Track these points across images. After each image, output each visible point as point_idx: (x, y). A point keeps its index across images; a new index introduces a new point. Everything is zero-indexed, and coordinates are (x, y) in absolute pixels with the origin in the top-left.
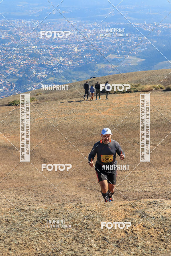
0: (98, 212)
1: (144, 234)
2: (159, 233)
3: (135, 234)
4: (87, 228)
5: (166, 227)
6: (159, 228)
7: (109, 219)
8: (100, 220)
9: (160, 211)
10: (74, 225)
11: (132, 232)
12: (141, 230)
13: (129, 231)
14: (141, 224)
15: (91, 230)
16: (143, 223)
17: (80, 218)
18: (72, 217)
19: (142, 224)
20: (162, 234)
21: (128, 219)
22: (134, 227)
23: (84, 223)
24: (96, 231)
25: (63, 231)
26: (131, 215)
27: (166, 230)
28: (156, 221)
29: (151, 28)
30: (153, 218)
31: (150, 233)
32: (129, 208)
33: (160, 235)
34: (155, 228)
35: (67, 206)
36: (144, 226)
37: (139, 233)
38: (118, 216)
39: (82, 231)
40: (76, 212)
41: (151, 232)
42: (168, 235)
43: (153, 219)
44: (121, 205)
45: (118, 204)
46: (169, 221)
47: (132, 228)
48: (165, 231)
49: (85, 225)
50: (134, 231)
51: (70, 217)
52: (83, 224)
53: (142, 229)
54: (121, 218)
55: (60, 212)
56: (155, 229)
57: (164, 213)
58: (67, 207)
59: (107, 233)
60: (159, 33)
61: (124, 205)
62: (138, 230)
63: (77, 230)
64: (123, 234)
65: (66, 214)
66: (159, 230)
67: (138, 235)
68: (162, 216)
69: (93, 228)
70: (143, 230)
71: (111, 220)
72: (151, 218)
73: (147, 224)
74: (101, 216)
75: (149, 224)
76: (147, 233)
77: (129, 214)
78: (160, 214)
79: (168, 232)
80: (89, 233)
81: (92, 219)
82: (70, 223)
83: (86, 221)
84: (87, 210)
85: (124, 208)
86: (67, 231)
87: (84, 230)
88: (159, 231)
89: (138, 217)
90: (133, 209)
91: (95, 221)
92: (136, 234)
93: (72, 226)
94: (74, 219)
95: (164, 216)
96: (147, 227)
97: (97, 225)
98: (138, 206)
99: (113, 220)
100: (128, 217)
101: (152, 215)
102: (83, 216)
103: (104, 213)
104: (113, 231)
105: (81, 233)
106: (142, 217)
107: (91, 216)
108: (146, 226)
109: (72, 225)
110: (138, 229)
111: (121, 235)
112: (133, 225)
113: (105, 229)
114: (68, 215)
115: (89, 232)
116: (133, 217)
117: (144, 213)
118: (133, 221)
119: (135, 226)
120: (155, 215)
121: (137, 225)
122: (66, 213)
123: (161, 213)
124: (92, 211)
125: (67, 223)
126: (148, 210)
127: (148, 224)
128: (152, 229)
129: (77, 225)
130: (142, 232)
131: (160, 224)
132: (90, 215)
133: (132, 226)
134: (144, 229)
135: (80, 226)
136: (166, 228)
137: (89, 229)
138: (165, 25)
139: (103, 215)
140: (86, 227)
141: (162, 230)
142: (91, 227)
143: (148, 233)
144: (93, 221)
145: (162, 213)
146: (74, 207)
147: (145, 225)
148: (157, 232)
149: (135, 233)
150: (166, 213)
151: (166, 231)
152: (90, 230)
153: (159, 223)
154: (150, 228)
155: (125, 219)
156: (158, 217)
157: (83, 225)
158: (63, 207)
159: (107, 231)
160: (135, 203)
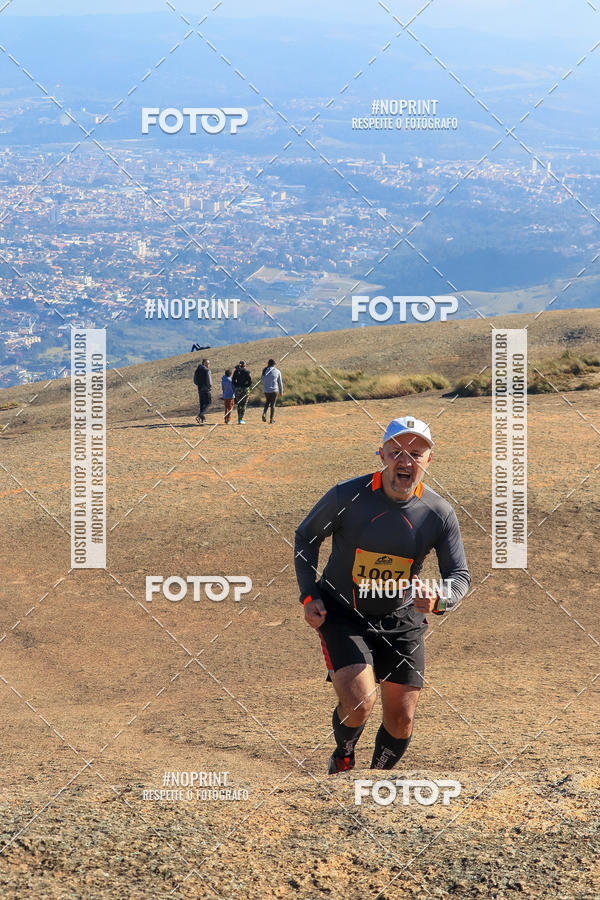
0: (197, 815)
1: (357, 889)
2: (407, 884)
3: (322, 890)
4: (156, 871)
5: (433, 864)
6: (408, 869)
7: (237, 839)
8: (204, 842)
9: (415, 811)
10: (111, 861)
11: (315, 883)
12: (345, 875)
13: (302, 878)
14: (345, 854)
15: (171, 876)
16: (354, 851)
17: (134, 835)
18: (106, 833)
19: (350, 856)
20: (419, 889)
21: (301, 838)
22: (321, 865)
23: (148, 854)
24: (188, 879)
25: (73, 881)
26: (311, 825)
27: (433, 875)
28: (397, 845)
29: (404, 178)
30: (390, 833)
31: (377, 887)
32: (308, 801)
33: (411, 892)
34: (394, 869)
35: (89, 795)
36: (355, 863)
37: (340, 888)
38: (265, 830)
39: (139, 880)
40: (123, 815)
41: (380, 882)
42: (439, 891)
43: (387, 838)
44: (281, 791)
45: (269, 787)
46: (441, 846)
47: (316, 868)
48: (427, 879)
49: (152, 861)
50: (321, 881)
51: (98, 833)
52: (145, 855)
53: (349, 874)
54: (277, 836)
55: (66, 814)
56: (394, 874)
57: (428, 817)
58: (91, 798)
59: (227, 888)
60: (433, 195)
61: (291, 791)
62: (334, 877)
63: (123, 878)
64: (283, 889)
65: (85, 822)
66: (408, 874)
67: (334, 892)
68: (421, 827)
69: (179, 871)
70: (353, 875)
71: (243, 843)
72: (383, 835)
73: (366, 854)
74: (206, 829)
75: (372, 857)
76: (364, 887)
77: (306, 820)
78: (412, 820)
79: (440, 883)
80: (164, 889)
81: (174, 839)
82: (97, 853)
83: (155, 846)
84: (162, 808)
85: (291, 799)
86: (89, 879)
87: (147, 878)
88: (408, 879)
89: (337, 830)
90: (320, 803)
91: (186, 846)
92: (327, 891)
93: (106, 863)
94: (115, 840)
95: (425, 826)
96: (368, 866)
97: (194, 860)
98: (340, 793)
99: (251, 841)
100: (303, 831)
101: (387, 822)
102: (145, 827)
103: (218, 818)
104: (247, 878)
105: (135, 888)
106: (352, 830)
107: (173, 828)
108: (362, 863)
109: (107, 860)
110: (334, 873)
111: (276, 892)
112: (319, 860)
113: (221, 874)
114: (93, 824)
115: (163, 884)
116: (321, 831)
117: (359, 816)
118: (319, 845)
119: (325, 861)
120: (394, 825)
121: (332, 859)
122: (88, 819)
123: (415, 816)
124: (177, 813)
125: (89, 852)
126: (372, 807)
127: (370, 854)
128: (385, 871)
129: (123, 861)
130: (350, 882)
131: (410, 856)
132: (169, 826)
133: (316, 862)
134: (356, 873)
135: (133, 863)
136: (431, 867)
137: (164, 874)
138: (453, 169)
139: (216, 825)
140: (153, 868)
141: (419, 877)
142: (172, 866)
143: (371, 887)
144: (180, 845)
145: (420, 818)
146: (114, 799)
147: (360, 859)
148: (400, 882)
149: (326, 886)
150: (432, 817)
151: (431, 877)
152: (167, 876)
153: (407, 851)
154: (376, 870)
155: (290, 837)
156: (404, 832)
157: (145, 861)
158: (77, 798)
159: (226, 880)
160: (329, 782)
